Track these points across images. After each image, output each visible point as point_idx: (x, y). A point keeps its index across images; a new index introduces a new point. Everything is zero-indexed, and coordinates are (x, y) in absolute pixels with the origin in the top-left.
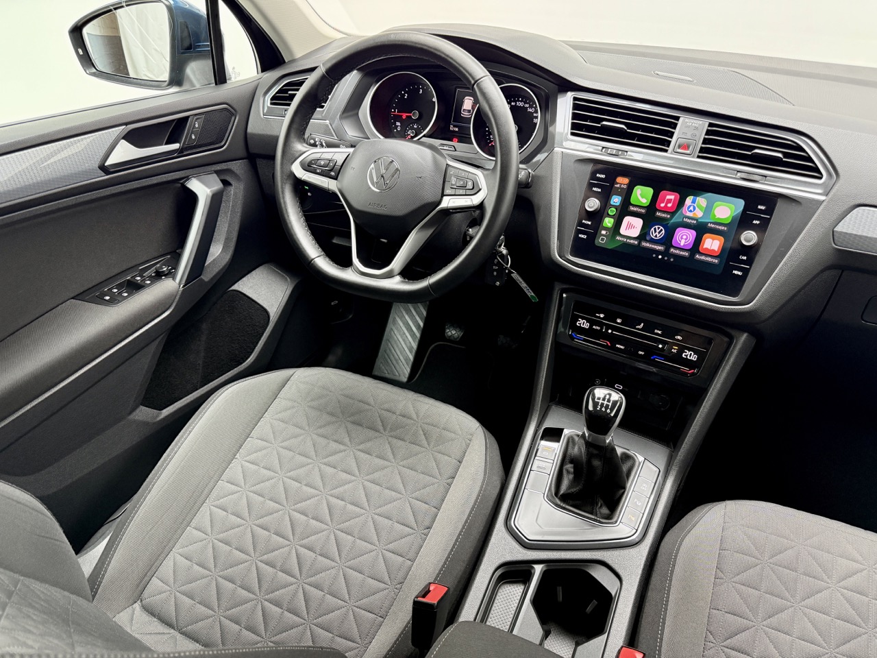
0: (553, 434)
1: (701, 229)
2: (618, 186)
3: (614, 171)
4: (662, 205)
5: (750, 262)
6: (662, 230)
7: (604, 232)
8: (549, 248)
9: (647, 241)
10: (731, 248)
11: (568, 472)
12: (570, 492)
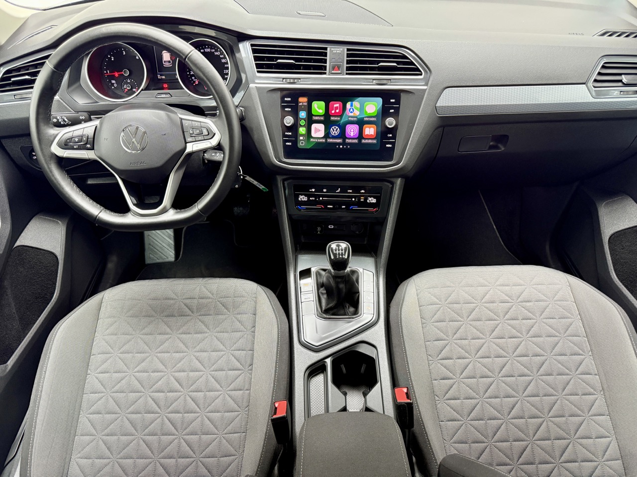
0: (306, 273)
1: (361, 123)
2: (301, 104)
3: (296, 94)
4: (333, 112)
5: (394, 137)
6: (337, 129)
7: (301, 138)
8: (269, 156)
9: (330, 138)
10: (381, 131)
11: (322, 294)
12: (329, 306)
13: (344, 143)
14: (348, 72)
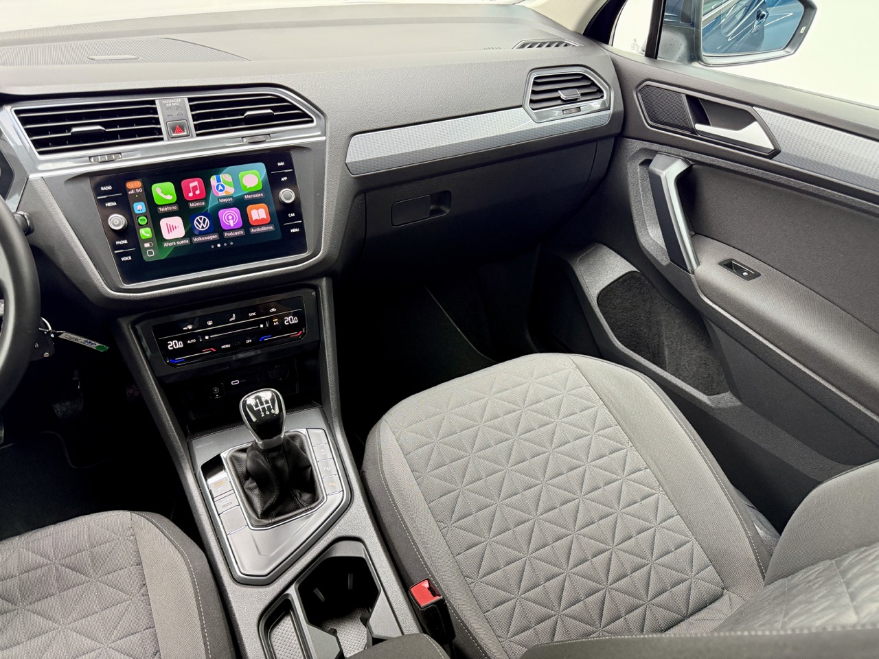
0: (214, 466)
1: (241, 204)
2: (132, 192)
3: (119, 178)
5: (299, 217)
6: (205, 220)
7: (147, 245)
10: (277, 211)
12: (268, 504)
13: (222, 239)
14: (198, 132)
